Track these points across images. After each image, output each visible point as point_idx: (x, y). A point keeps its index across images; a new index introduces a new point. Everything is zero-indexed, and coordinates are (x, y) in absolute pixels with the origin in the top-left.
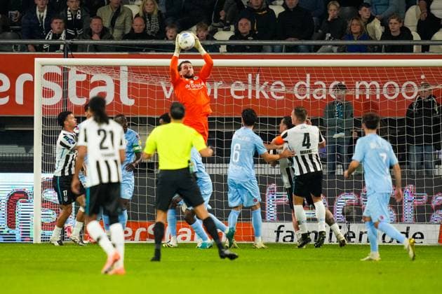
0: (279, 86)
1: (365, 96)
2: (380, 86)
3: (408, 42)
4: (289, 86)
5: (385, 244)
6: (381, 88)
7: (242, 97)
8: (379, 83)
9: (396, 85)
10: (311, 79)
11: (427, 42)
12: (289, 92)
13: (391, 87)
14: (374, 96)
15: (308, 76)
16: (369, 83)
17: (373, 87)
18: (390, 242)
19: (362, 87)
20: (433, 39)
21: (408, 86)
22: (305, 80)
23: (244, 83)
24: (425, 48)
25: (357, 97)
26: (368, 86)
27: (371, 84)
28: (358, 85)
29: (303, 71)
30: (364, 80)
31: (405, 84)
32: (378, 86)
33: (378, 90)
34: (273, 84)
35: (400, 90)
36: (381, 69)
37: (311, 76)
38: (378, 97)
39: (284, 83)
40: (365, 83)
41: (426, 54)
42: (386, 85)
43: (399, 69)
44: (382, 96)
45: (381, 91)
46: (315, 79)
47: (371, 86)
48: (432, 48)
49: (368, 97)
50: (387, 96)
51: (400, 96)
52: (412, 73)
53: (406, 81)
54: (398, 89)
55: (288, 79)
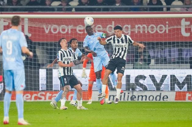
0: (99, 27)
2: (147, 27)
3: (160, 6)
4: (104, 27)
6: (148, 28)
7: (82, 33)
8: (147, 25)
9: (155, 26)
10: (115, 24)
11: (169, 6)
13: (152, 28)
14: (144, 32)
15: (113, 22)
16: (142, 25)
17: (144, 28)
18: (152, 100)
19: (139, 28)
21: (161, 27)
22: (111, 24)
23: (83, 26)
24: (168, 9)
25: (136, 32)
26: (141, 27)
27: (143, 26)
28: (137, 26)
30: (139, 24)
31: (159, 26)
32: (146, 27)
33: (146, 29)
34: (97, 26)
35: (157, 29)
36: (147, 19)
37: (115, 22)
38: (146, 32)
39: (102, 26)
40: (140, 25)
41: (169, 12)
42: (150, 27)
43: (156, 19)
44: (148, 32)
45: (148, 29)
46: (116, 24)
47: (143, 27)
49: (141, 32)
50: (150, 32)
51: (157, 32)
52: (162, 21)
54: (155, 28)
55: (104, 24)
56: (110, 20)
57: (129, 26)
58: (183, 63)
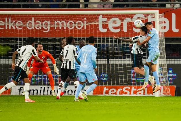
0: (20, 23)
1: (59, 28)
2: (66, 23)
3: (78, 3)
4: (24, 23)
5: (69, 95)
6: (66, 24)
7: (3, 28)
8: (65, 22)
9: (73, 23)
10: (34, 20)
11: (87, 3)
12: (24, 26)
13: (71, 24)
14: (63, 28)
15: (33, 19)
16: (61, 22)
17: (63, 24)
18: (71, 94)
19: (58, 24)
20: (89, 1)
21: (79, 23)
22: (32, 20)
23: (4, 22)
24: (86, 6)
25: (56, 28)
26: (60, 23)
27: (62, 22)
28: (56, 23)
29: (31, 16)
30: (59, 20)
31: (77, 22)
32: (65, 23)
33: (65, 25)
34: (17, 22)
35: (75, 25)
36: (66, 15)
37: (34, 19)
38: (65, 28)
39: (22, 22)
40: (59, 22)
41: (86, 8)
42: (68, 23)
43: (74, 15)
44: (67, 28)
45: (66, 25)
46: (36, 20)
47: (62, 23)
48: (89, 6)
49: (60, 28)
50: (69, 28)
51: (75, 27)
52: (80, 17)
53: (78, 21)
54: (74, 25)
55: (24, 20)
56: (30, 17)
57: (49, 23)
58: (101, 58)
